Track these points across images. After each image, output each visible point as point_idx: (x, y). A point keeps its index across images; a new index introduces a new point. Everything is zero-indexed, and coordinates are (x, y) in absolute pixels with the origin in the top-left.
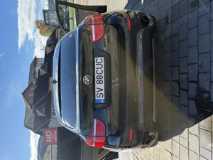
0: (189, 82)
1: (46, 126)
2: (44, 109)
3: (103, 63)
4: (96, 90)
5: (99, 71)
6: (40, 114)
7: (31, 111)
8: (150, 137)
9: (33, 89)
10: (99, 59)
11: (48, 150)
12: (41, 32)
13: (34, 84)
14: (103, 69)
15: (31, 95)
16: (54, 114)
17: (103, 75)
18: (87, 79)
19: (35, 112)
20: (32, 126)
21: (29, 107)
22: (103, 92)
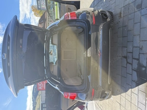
8: (106, 94)
11: (39, 94)
12: (35, 14)
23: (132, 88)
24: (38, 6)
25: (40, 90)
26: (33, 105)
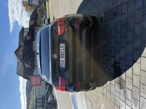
0: (111, 56)
1: (32, 74)
2: (30, 63)
3: (64, 47)
4: (61, 61)
5: (62, 51)
6: (27, 66)
7: (21, 64)
8: (90, 85)
9: (22, 49)
10: (62, 45)
11: (33, 89)
12: (26, 9)
13: (22, 46)
14: (64, 50)
15: (21, 53)
16: (37, 66)
17: (64, 53)
18: (55, 56)
19: (23, 65)
20: (22, 74)
21: (20, 61)
22: (64, 62)
23: (110, 80)
24: (29, 2)
25: (34, 85)
26: (27, 101)
